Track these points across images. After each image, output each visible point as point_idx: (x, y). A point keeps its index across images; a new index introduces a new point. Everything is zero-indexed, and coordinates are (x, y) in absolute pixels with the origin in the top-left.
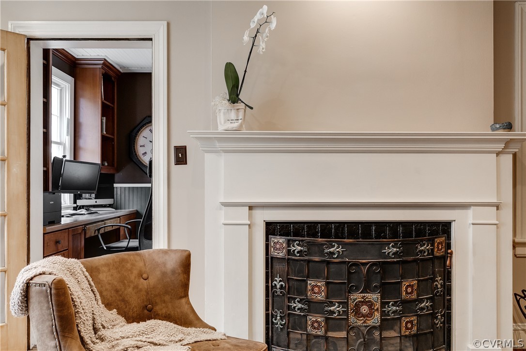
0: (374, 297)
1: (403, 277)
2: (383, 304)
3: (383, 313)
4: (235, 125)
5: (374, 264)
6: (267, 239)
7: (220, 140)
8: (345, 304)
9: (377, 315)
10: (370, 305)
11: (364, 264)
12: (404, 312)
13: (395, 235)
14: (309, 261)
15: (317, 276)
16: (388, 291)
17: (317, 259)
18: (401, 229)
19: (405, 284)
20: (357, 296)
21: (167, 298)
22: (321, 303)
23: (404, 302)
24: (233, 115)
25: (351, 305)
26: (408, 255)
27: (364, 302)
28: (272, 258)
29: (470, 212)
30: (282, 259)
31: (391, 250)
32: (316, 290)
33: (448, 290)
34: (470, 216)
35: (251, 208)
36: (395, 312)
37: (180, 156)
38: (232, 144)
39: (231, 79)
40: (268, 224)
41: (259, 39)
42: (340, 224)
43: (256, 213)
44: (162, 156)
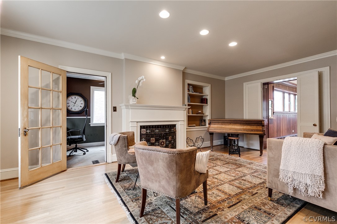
0: (164, 140)
1: (169, 136)
2: (166, 142)
3: (166, 144)
4: (135, 103)
5: (164, 133)
6: (141, 130)
7: (131, 106)
8: (159, 143)
9: (165, 144)
10: (163, 142)
11: (163, 134)
12: (170, 143)
13: (168, 127)
14: (151, 134)
15: (153, 137)
16: (167, 139)
17: (153, 133)
18: (167, 126)
19: (170, 137)
20: (161, 141)
21: (131, 142)
22: (154, 143)
23: (169, 141)
24: (134, 100)
25: (160, 142)
26: (170, 131)
27: (162, 142)
28: (142, 134)
29: (180, 122)
30: (145, 134)
31: (167, 130)
32: (153, 140)
33: (176, 138)
34: (179, 123)
35: (137, 122)
36: (168, 143)
37: (115, 109)
38: (133, 107)
39: (134, 92)
40: (141, 126)
41: (140, 83)
42: (155, 126)
43: (138, 123)
44: (110, 109)
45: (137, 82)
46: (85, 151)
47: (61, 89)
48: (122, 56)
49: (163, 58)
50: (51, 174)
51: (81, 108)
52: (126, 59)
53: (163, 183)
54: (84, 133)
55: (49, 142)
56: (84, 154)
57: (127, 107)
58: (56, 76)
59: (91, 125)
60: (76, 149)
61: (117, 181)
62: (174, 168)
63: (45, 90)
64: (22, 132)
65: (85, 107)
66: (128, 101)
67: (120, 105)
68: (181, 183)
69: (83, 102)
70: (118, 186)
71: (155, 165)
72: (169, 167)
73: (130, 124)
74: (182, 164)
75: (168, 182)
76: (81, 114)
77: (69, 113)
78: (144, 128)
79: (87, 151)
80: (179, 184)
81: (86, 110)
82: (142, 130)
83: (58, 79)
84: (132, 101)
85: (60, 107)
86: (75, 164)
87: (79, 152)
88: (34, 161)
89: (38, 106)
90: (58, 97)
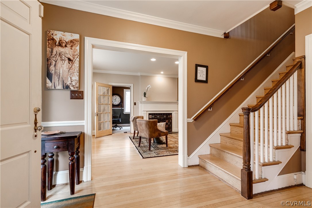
1: (166, 120)
11: (162, 118)
17: (156, 118)
18: (166, 114)
26: (167, 117)
30: (151, 118)
31: (165, 116)
34: (174, 112)
37: (135, 104)
38: (144, 102)
39: (145, 94)
40: (149, 114)
41: (148, 89)
42: (158, 114)
43: (147, 112)
44: (132, 104)
45: (146, 88)
46: (121, 128)
47: (110, 95)
48: (139, 74)
49: (162, 73)
50: (106, 135)
51: (118, 103)
52: (141, 76)
53: (145, 132)
54: (120, 117)
55: (105, 120)
56: (120, 129)
57: (141, 102)
58: (108, 88)
59: (124, 113)
60: (116, 126)
61: (133, 139)
62: (148, 127)
63: (104, 95)
64: (96, 114)
65: (121, 102)
66: (142, 99)
67: (138, 101)
68: (150, 132)
69: (119, 99)
70: (134, 140)
71: (142, 126)
72: (146, 126)
73: (143, 112)
74: (150, 125)
75: (146, 132)
76: (119, 106)
77: (114, 106)
78: (151, 115)
79: (122, 128)
80: (149, 133)
81: (121, 104)
82: (150, 116)
83: (108, 89)
84: (144, 99)
85: (110, 103)
86: (116, 132)
87: (118, 128)
88: (100, 129)
89: (101, 103)
90: (109, 98)
